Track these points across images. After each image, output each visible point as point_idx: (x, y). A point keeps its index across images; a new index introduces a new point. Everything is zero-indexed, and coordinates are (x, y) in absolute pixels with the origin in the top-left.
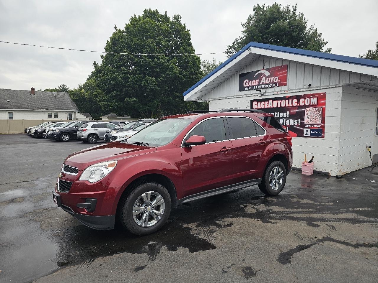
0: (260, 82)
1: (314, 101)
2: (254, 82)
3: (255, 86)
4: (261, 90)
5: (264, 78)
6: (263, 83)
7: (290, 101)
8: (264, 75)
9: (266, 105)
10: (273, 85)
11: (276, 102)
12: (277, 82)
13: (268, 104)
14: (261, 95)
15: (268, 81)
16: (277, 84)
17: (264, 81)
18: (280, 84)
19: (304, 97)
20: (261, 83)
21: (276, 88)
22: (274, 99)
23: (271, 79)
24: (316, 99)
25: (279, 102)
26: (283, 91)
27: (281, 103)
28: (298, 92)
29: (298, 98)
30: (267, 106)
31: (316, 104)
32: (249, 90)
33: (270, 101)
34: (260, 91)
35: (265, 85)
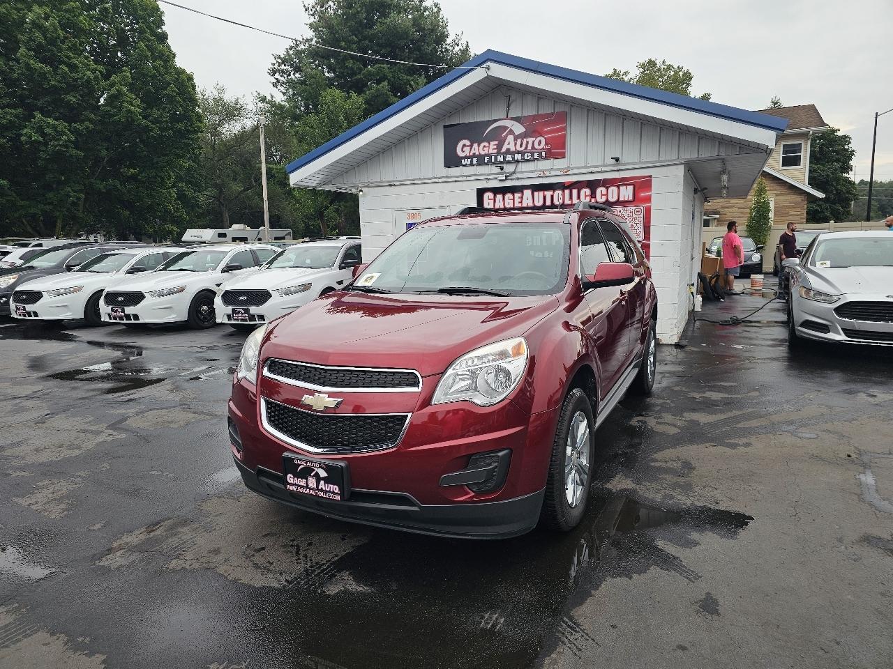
0: (499, 147)
1: (627, 193)
2: (484, 146)
3: (490, 155)
4: (504, 166)
5: (510, 138)
6: (508, 150)
7: (575, 192)
8: (511, 132)
9: (517, 200)
10: (533, 154)
11: (541, 194)
12: (543, 149)
13: (522, 198)
14: (504, 178)
15: (521, 146)
16: (543, 154)
17: (510, 144)
18: (550, 155)
19: (607, 183)
20: (504, 150)
21: (539, 162)
22: (536, 188)
23: (527, 142)
24: (630, 188)
25: (548, 194)
26: (558, 169)
27: (552, 197)
28: (592, 173)
29: (593, 185)
30: (519, 203)
31: (631, 198)
32: (472, 164)
33: (527, 193)
34: (502, 169)
35: (513, 154)
